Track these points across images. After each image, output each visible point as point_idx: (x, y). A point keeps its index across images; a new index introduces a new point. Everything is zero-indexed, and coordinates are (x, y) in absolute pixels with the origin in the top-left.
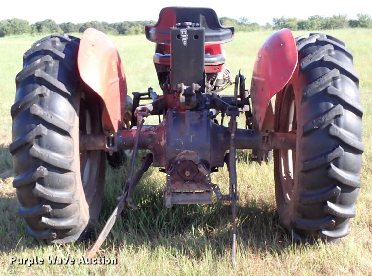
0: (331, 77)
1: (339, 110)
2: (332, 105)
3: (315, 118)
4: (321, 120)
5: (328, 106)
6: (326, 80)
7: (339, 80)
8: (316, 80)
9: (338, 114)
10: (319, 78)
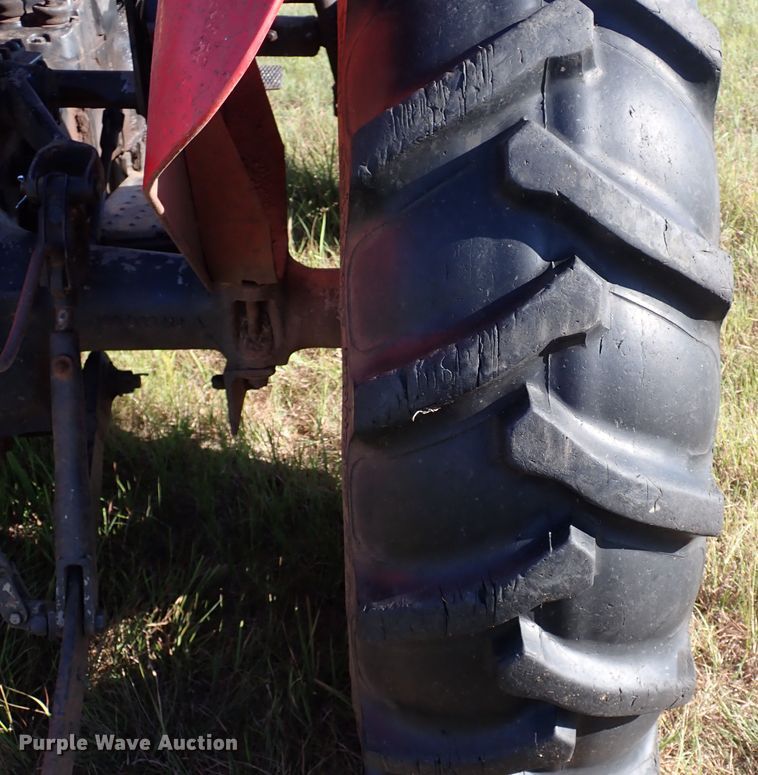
0: (534, 62)
1: (579, 301)
2: (536, 262)
3: (422, 352)
4: (458, 366)
5: (506, 264)
6: (504, 76)
7: (590, 77)
8: (438, 74)
9: (566, 330)
10: (455, 62)
